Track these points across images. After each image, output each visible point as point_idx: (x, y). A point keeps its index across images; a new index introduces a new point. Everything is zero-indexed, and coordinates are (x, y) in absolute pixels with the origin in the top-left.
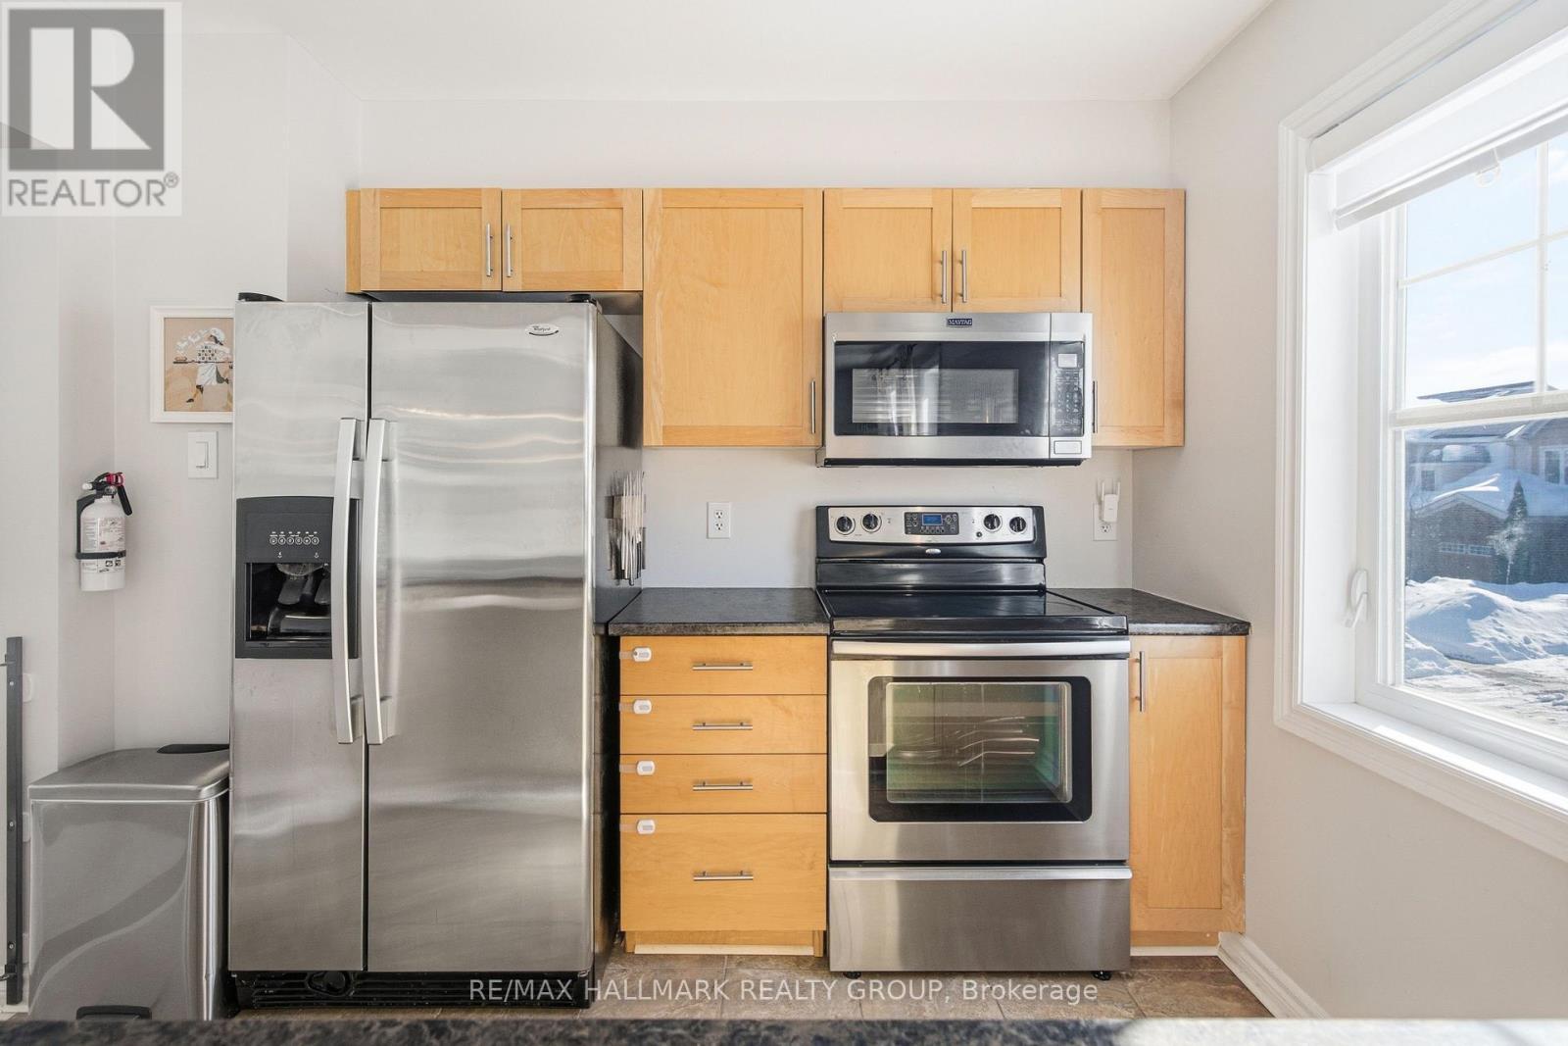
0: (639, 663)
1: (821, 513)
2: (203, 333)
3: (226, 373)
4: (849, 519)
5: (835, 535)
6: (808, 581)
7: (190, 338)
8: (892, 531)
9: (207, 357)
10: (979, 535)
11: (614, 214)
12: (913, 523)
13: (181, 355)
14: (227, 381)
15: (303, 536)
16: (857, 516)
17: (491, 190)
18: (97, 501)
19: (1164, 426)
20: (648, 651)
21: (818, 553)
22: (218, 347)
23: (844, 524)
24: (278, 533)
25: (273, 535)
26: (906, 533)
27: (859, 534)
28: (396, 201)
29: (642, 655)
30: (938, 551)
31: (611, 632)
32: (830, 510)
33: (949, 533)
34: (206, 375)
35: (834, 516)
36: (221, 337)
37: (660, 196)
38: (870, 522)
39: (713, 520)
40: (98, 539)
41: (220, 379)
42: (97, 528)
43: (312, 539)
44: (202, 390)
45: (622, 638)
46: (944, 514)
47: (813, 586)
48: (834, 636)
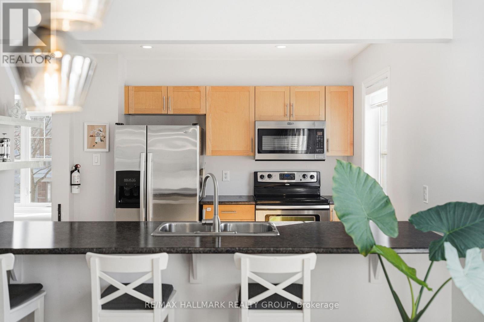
0: (208, 211)
1: (256, 174)
2: (97, 129)
3: (103, 139)
4: (271, 175)
5: (259, 180)
6: (252, 194)
7: (94, 130)
8: (276, 179)
9: (98, 135)
10: (301, 180)
11: (198, 93)
12: (282, 176)
13: (91, 134)
14: (103, 141)
15: (132, 180)
16: (266, 174)
17: (164, 87)
18: (75, 171)
19: (348, 150)
20: (210, 208)
21: (254, 185)
22: (101, 132)
23: (262, 177)
24: (126, 179)
25: (125, 179)
26: (280, 179)
27: (266, 180)
28: (139, 89)
29: (209, 209)
30: (289, 184)
31: (201, 204)
32: (258, 173)
33: (292, 179)
34: (98, 139)
35: (259, 174)
36: (102, 130)
37: (211, 88)
38: (269, 176)
39: (224, 176)
40: (76, 181)
41: (101, 141)
42: (76, 178)
43: (134, 180)
44: (97, 143)
45: (204, 205)
46: (291, 174)
47: (253, 195)
48: (256, 204)
